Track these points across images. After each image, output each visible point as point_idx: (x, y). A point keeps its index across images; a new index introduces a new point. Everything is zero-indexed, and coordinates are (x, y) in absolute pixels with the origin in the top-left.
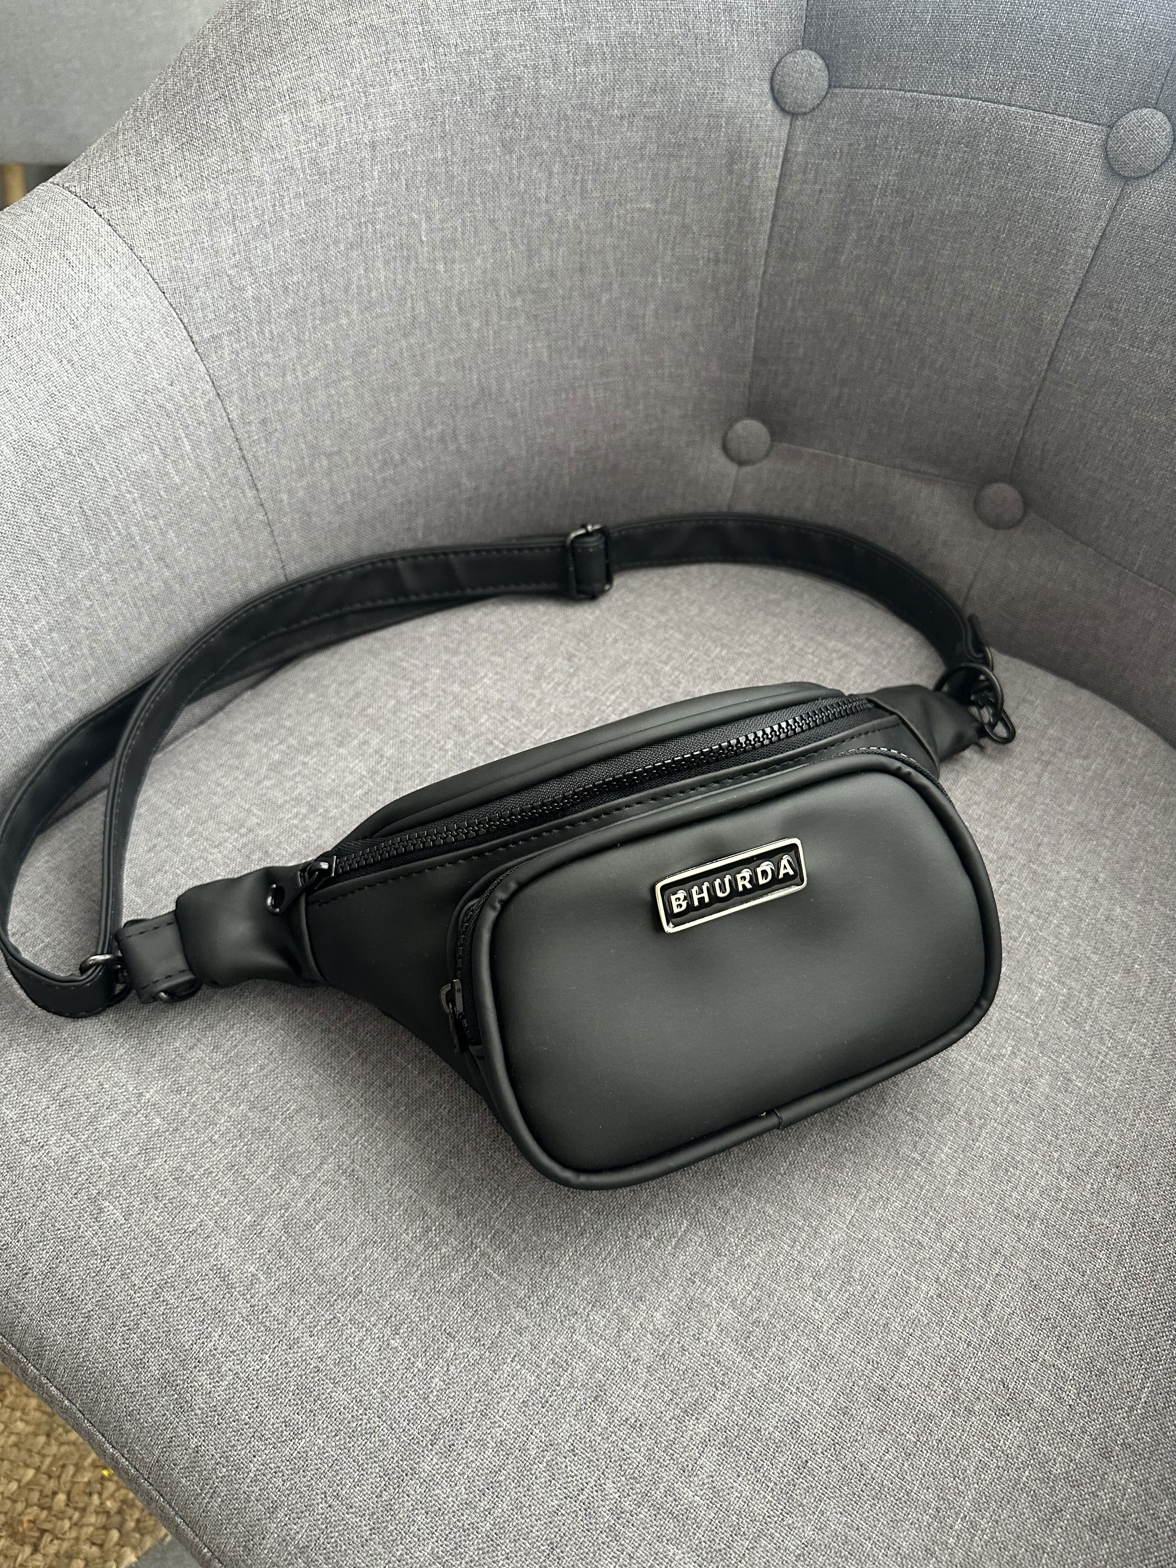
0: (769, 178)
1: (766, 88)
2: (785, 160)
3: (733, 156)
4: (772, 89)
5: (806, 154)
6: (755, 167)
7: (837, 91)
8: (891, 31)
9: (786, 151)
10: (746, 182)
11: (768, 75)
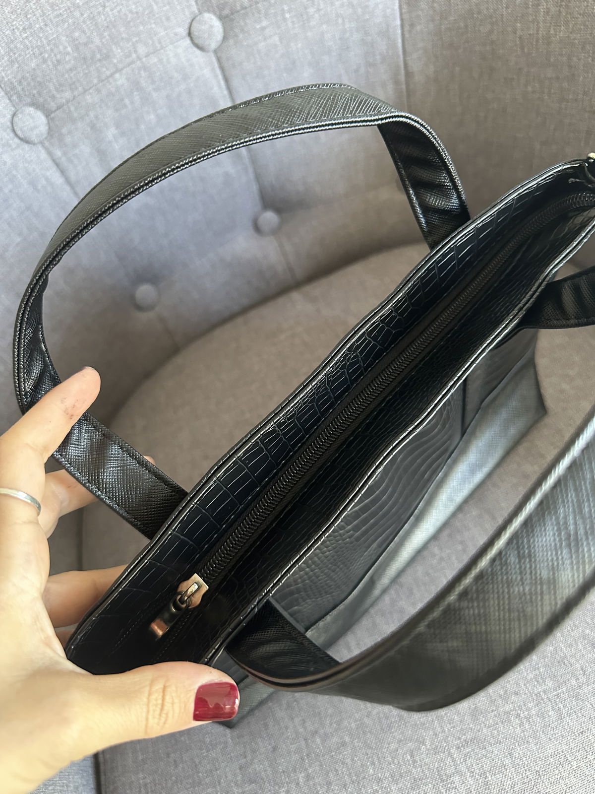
0: (58, 179)
1: (17, 140)
2: (57, 164)
3: (33, 183)
4: (21, 139)
5: (65, 154)
6: (47, 179)
7: (52, 115)
8: (56, 69)
9: (54, 161)
10: (49, 189)
11: (12, 135)
